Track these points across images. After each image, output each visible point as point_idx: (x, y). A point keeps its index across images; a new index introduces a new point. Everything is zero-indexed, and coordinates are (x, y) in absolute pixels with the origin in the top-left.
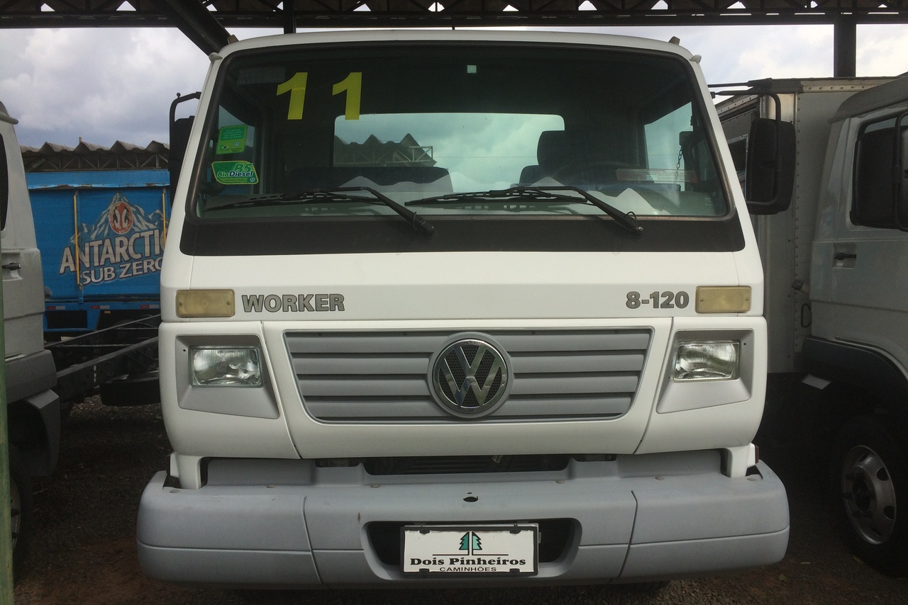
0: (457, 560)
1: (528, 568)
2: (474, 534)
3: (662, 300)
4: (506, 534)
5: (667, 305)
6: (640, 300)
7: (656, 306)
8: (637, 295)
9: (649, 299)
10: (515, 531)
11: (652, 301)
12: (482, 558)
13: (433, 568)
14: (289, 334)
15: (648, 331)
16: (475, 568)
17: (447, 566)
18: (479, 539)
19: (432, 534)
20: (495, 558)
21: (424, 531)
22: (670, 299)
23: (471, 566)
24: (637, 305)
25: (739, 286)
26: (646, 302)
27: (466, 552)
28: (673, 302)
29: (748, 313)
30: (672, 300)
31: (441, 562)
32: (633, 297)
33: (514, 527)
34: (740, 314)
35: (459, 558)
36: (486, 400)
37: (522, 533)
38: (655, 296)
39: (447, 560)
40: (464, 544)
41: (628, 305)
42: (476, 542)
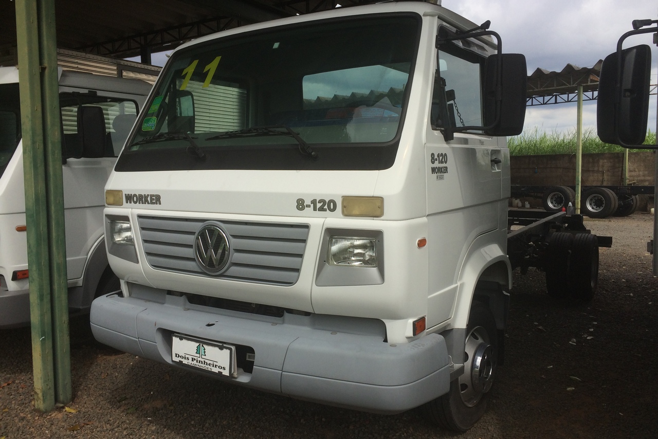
0: (195, 360)
1: (226, 373)
2: (202, 346)
3: (319, 205)
4: (217, 349)
5: (322, 209)
6: (305, 204)
7: (315, 209)
8: (303, 201)
9: (310, 204)
10: (221, 348)
11: (312, 205)
12: (206, 361)
13: (185, 362)
14: (140, 217)
15: (306, 227)
16: (203, 366)
17: (190, 362)
18: (204, 349)
19: (184, 341)
20: (212, 362)
21: (181, 339)
22: (324, 205)
23: (200, 364)
24: (302, 209)
25: (373, 197)
26: (308, 206)
27: (198, 355)
28: (326, 207)
29: (382, 218)
30: (326, 205)
31: (188, 359)
32: (301, 202)
33: (221, 345)
34: (375, 218)
35: (196, 358)
36: (219, 264)
37: (225, 350)
38: (314, 202)
39: (190, 358)
40: (198, 351)
41: (298, 208)
42: (203, 351)
